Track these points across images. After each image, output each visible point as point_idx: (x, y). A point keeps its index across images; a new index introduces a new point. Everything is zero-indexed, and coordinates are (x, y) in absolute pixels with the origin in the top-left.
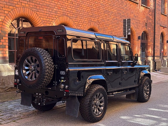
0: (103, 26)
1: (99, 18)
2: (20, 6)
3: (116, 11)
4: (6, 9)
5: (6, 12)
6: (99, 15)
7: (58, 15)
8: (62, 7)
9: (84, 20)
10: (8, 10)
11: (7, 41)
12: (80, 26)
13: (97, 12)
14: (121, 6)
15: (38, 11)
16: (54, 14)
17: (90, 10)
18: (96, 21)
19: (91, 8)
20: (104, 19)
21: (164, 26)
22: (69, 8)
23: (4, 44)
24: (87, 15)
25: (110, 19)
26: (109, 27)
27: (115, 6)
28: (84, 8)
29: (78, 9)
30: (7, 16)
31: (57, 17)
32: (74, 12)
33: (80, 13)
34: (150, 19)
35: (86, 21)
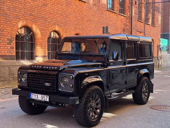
0: (86, 32)
1: (83, 26)
2: (24, 19)
3: (97, 19)
4: (14, 21)
5: (14, 23)
6: (83, 23)
7: (50, 24)
8: (54, 18)
9: (70, 28)
10: (15, 22)
11: (15, 44)
12: (68, 32)
13: (81, 21)
14: (101, 15)
15: (36, 22)
16: (48, 24)
17: (75, 20)
18: (81, 28)
19: (76, 18)
20: (87, 27)
21: (141, 31)
22: (59, 19)
23: (13, 46)
24: (73, 24)
25: (92, 26)
26: (91, 33)
27: (97, 15)
28: (71, 19)
29: (66, 19)
30: (15, 27)
31: (50, 26)
32: (63, 21)
33: (68, 23)
34: (128, 25)
35: (72, 28)
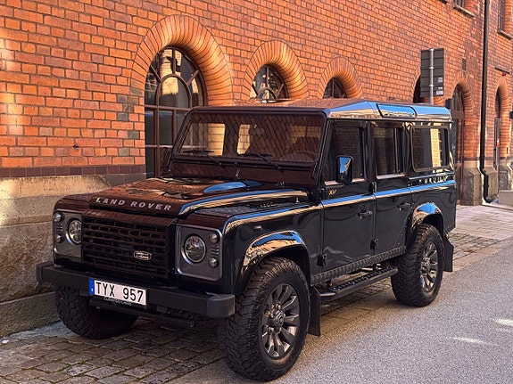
0: (365, 69)
1: (357, 46)
2: (174, 12)
3: (395, 23)
4: (140, 22)
5: (141, 32)
6: (357, 36)
7: (260, 37)
8: (271, 13)
9: (320, 52)
11: (143, 118)
12: (313, 69)
13: (351, 28)
14: (407, 9)
15: (215, 28)
16: (253, 35)
17: (334, 22)
18: (349, 55)
19: (337, 17)
20: (368, 49)
21: (504, 68)
22: (286, 18)
24: (328, 37)
25: (381, 48)
26: (379, 73)
27: (394, 8)
28: (321, 17)
29: (308, 19)
31: (258, 43)
32: (298, 28)
33: (313, 33)
34: (473, 48)
35: (325, 54)
